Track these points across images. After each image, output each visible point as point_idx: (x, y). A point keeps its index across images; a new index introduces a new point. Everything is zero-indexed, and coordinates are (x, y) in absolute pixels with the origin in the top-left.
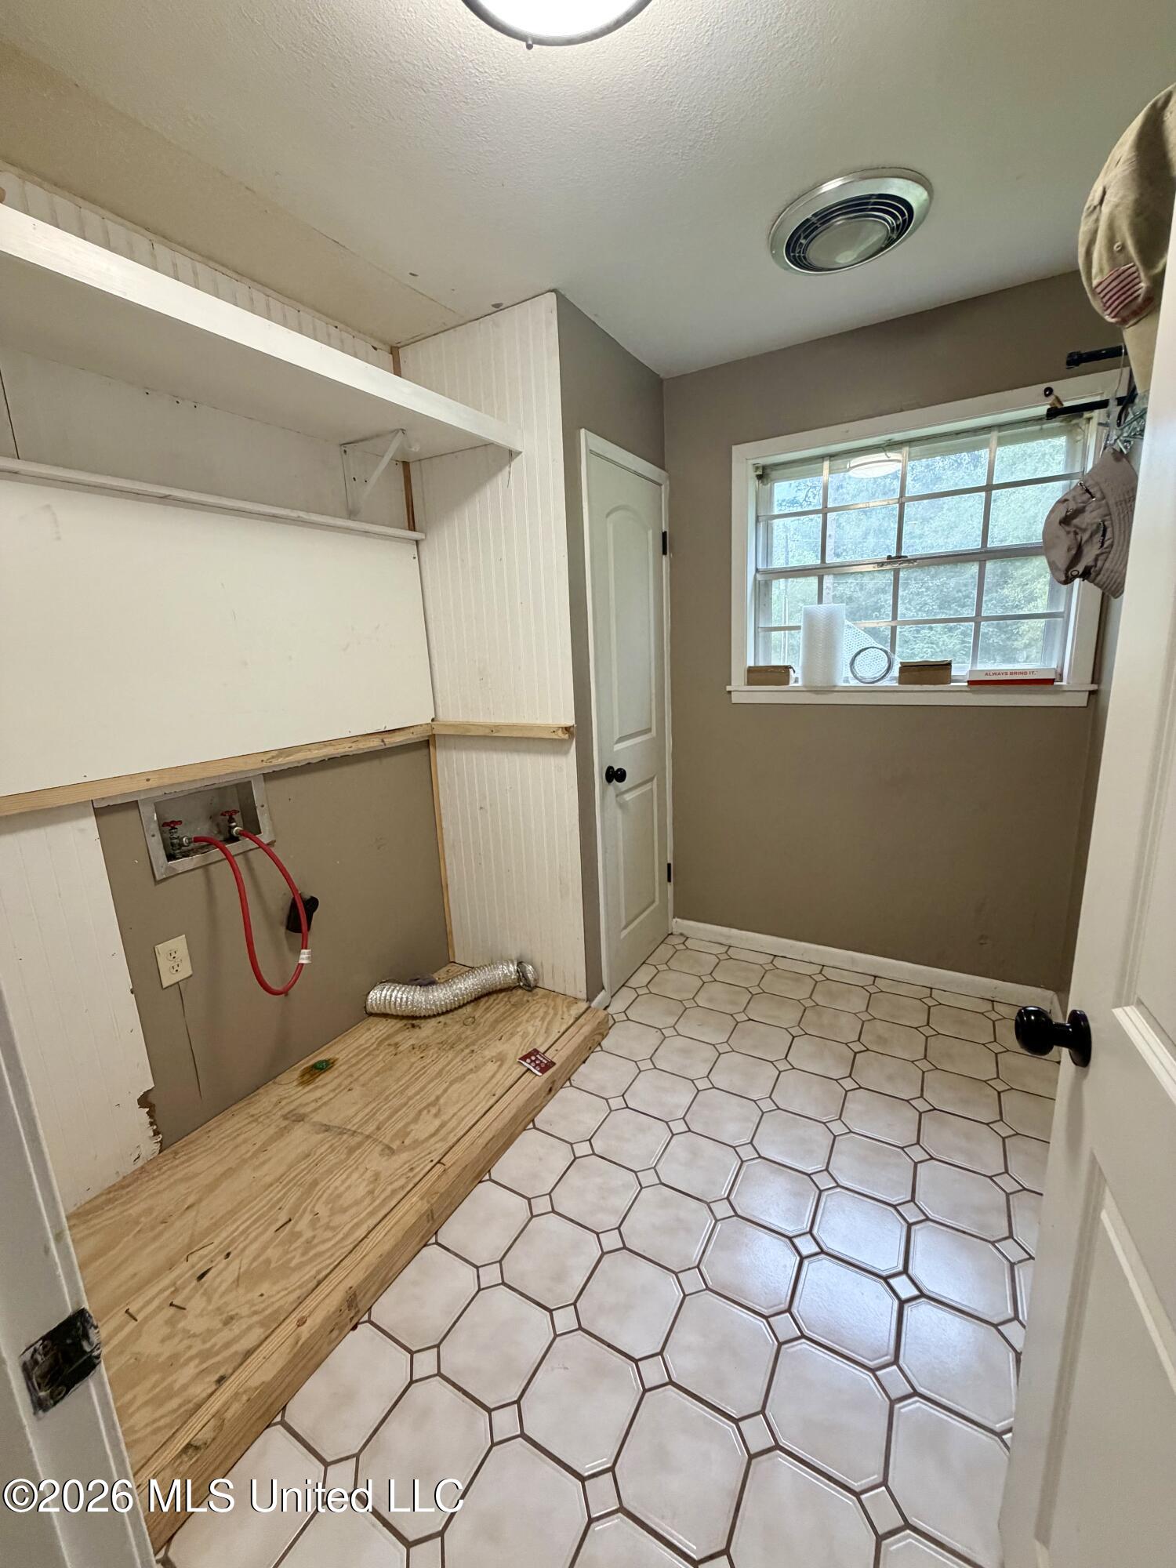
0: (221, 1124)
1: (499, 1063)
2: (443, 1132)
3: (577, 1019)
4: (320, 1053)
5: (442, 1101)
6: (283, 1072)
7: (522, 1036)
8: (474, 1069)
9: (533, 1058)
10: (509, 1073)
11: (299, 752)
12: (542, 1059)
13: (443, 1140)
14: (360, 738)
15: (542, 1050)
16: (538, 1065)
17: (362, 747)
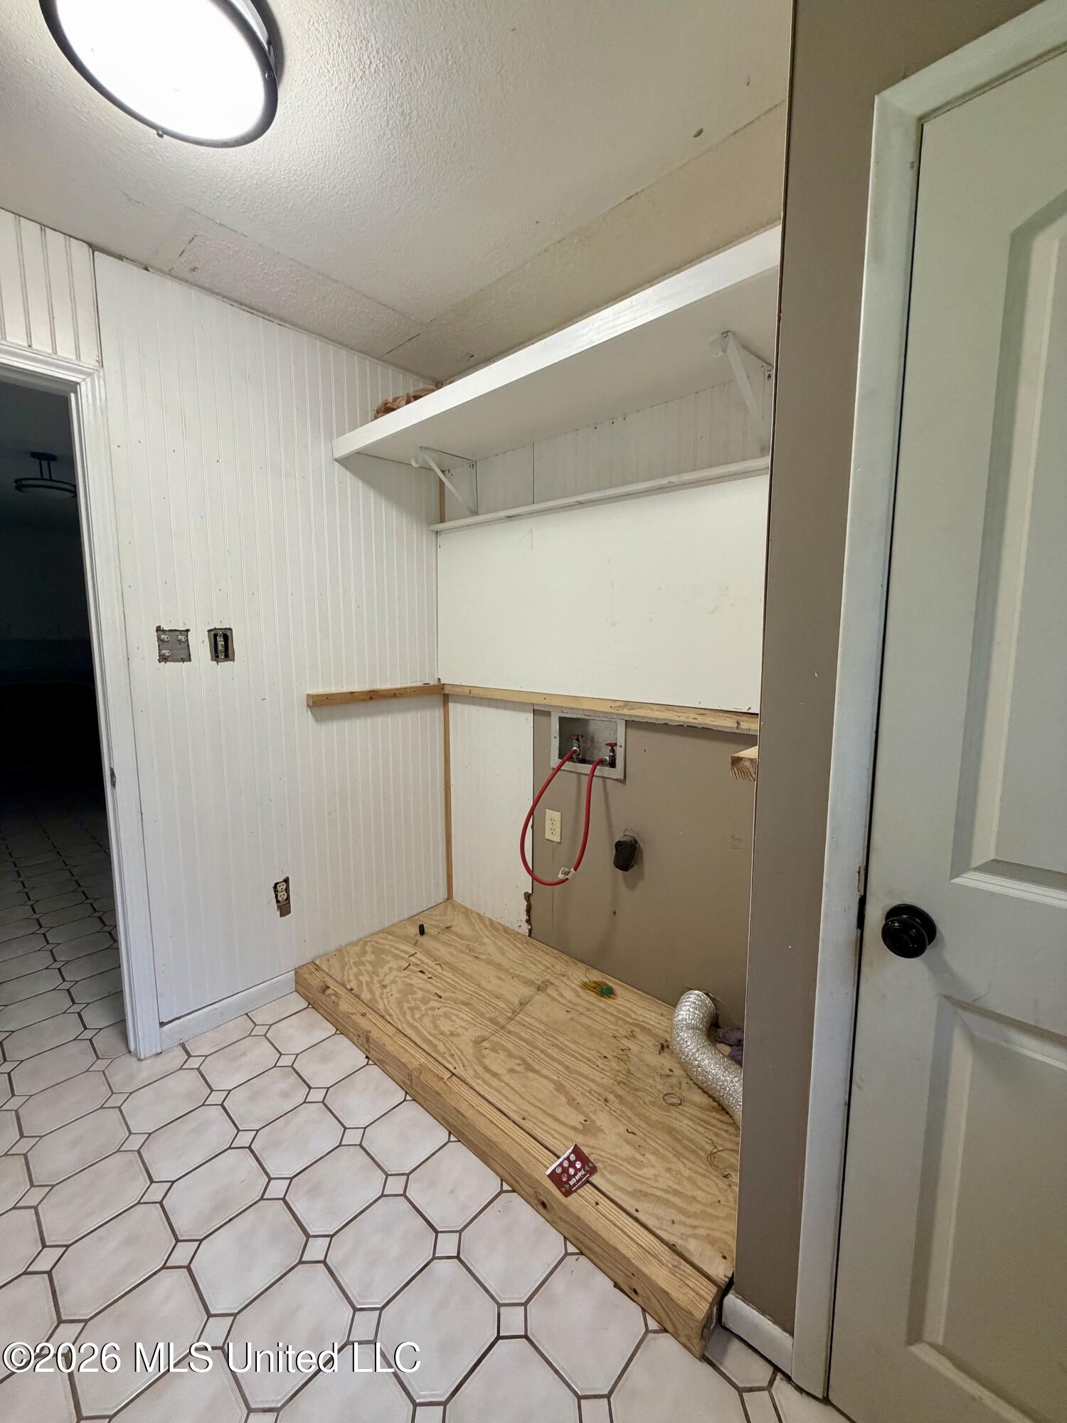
0: (548, 953)
1: (580, 1127)
2: (487, 1076)
3: (672, 1247)
4: (621, 986)
5: (531, 1075)
6: (600, 971)
7: (634, 1158)
8: (575, 1103)
9: (578, 1165)
10: (556, 1135)
11: (640, 708)
12: (578, 1177)
13: (477, 1076)
14: (709, 712)
15: (595, 1179)
16: (565, 1170)
17: (709, 722)
